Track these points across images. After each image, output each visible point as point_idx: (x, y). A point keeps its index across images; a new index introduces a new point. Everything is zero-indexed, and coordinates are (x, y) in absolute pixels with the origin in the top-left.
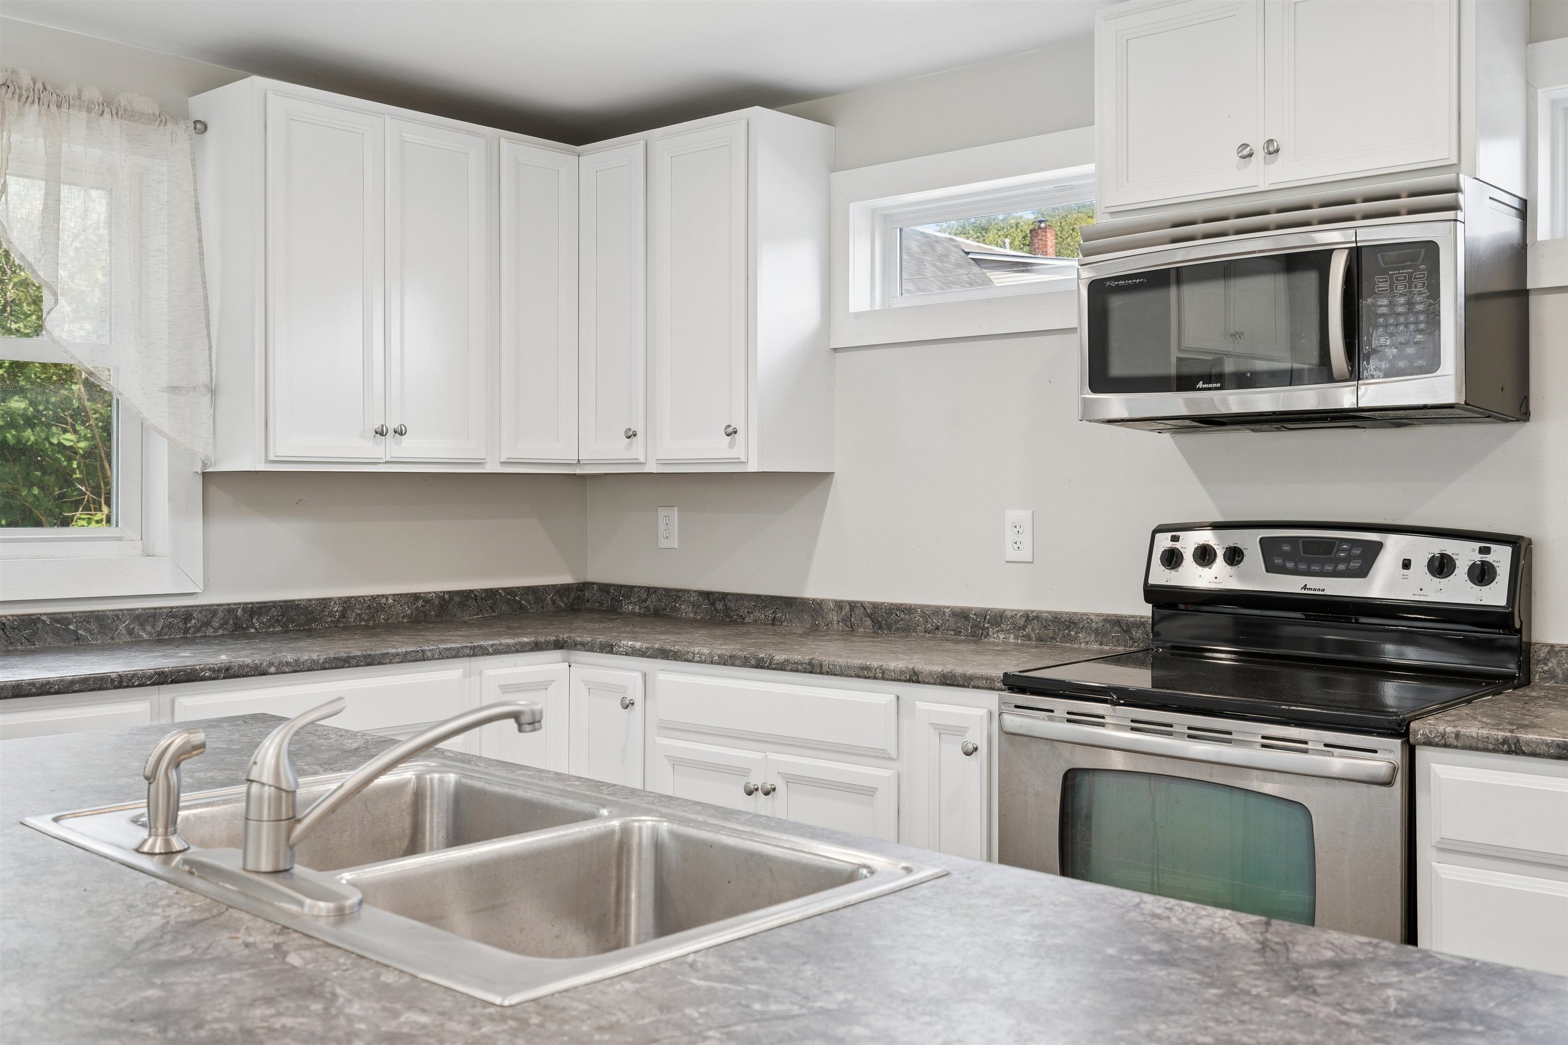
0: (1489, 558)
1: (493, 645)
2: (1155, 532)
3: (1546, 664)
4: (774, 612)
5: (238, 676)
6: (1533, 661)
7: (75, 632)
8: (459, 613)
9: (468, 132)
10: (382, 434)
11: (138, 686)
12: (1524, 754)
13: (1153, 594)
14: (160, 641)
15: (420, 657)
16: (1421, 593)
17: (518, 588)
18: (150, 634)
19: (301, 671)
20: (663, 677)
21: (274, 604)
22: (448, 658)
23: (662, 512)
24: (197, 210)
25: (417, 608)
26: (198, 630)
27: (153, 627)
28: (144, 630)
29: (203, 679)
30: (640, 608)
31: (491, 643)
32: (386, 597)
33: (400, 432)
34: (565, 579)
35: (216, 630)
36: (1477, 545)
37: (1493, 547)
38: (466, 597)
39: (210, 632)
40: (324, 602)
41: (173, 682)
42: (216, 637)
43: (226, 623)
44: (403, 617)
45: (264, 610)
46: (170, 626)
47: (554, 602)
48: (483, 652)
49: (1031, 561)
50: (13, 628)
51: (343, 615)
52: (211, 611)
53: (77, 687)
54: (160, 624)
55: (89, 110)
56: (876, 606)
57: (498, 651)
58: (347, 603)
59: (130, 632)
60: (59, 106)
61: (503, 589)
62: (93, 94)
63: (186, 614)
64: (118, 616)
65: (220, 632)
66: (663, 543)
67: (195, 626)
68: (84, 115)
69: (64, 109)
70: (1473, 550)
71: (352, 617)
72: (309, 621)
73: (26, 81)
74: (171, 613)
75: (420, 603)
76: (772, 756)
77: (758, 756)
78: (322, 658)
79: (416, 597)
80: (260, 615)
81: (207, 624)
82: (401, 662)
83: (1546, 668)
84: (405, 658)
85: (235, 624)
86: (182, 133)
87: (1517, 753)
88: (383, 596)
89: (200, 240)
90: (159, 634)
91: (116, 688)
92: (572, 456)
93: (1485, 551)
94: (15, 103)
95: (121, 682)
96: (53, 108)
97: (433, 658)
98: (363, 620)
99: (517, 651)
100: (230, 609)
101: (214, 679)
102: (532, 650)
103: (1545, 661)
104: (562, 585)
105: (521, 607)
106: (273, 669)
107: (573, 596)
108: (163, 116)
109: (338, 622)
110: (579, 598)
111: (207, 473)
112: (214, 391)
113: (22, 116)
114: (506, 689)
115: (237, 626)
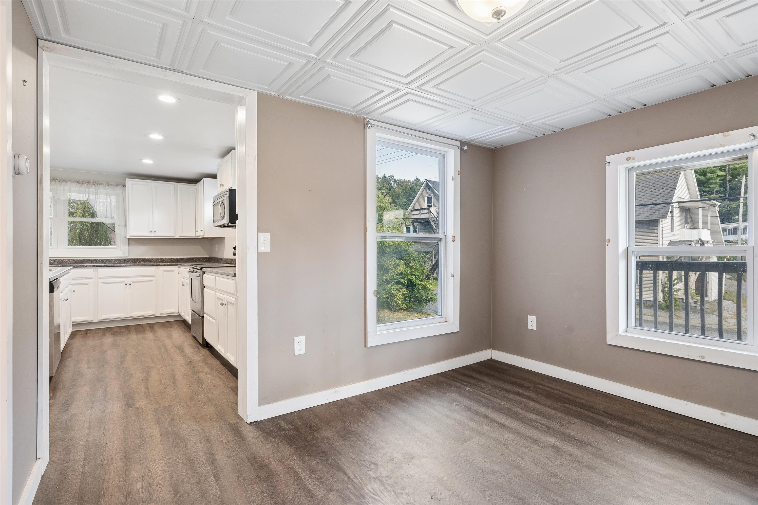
7: (104, 262)
9: (170, 184)
15: (146, 265)
17: (195, 258)
21: (142, 259)
28: (117, 262)
32: (165, 258)
33: (155, 232)
35: (130, 262)
38: (183, 259)
40: (152, 259)
41: (96, 267)
43: (133, 261)
46: (121, 262)
47: (203, 260)
48: (159, 265)
50: (93, 261)
52: (130, 259)
58: (157, 259)
60: (98, 185)
61: (192, 258)
62: (104, 183)
63: (125, 260)
64: (111, 260)
67: (126, 262)
68: (103, 186)
69: (99, 185)
72: (150, 261)
73: (92, 182)
74: (121, 259)
75: (173, 259)
79: (172, 259)
80: (139, 260)
81: (128, 261)
84: (142, 265)
86: (121, 187)
91: (86, 267)
94: (90, 185)
96: (97, 185)
100: (134, 259)
101: (104, 267)
104: (205, 257)
105: (195, 261)
107: (207, 259)
108: (117, 185)
109: (155, 262)
110: (209, 260)
111: (128, 238)
112: (126, 226)
113: (91, 187)
114: (164, 271)
115: (135, 262)
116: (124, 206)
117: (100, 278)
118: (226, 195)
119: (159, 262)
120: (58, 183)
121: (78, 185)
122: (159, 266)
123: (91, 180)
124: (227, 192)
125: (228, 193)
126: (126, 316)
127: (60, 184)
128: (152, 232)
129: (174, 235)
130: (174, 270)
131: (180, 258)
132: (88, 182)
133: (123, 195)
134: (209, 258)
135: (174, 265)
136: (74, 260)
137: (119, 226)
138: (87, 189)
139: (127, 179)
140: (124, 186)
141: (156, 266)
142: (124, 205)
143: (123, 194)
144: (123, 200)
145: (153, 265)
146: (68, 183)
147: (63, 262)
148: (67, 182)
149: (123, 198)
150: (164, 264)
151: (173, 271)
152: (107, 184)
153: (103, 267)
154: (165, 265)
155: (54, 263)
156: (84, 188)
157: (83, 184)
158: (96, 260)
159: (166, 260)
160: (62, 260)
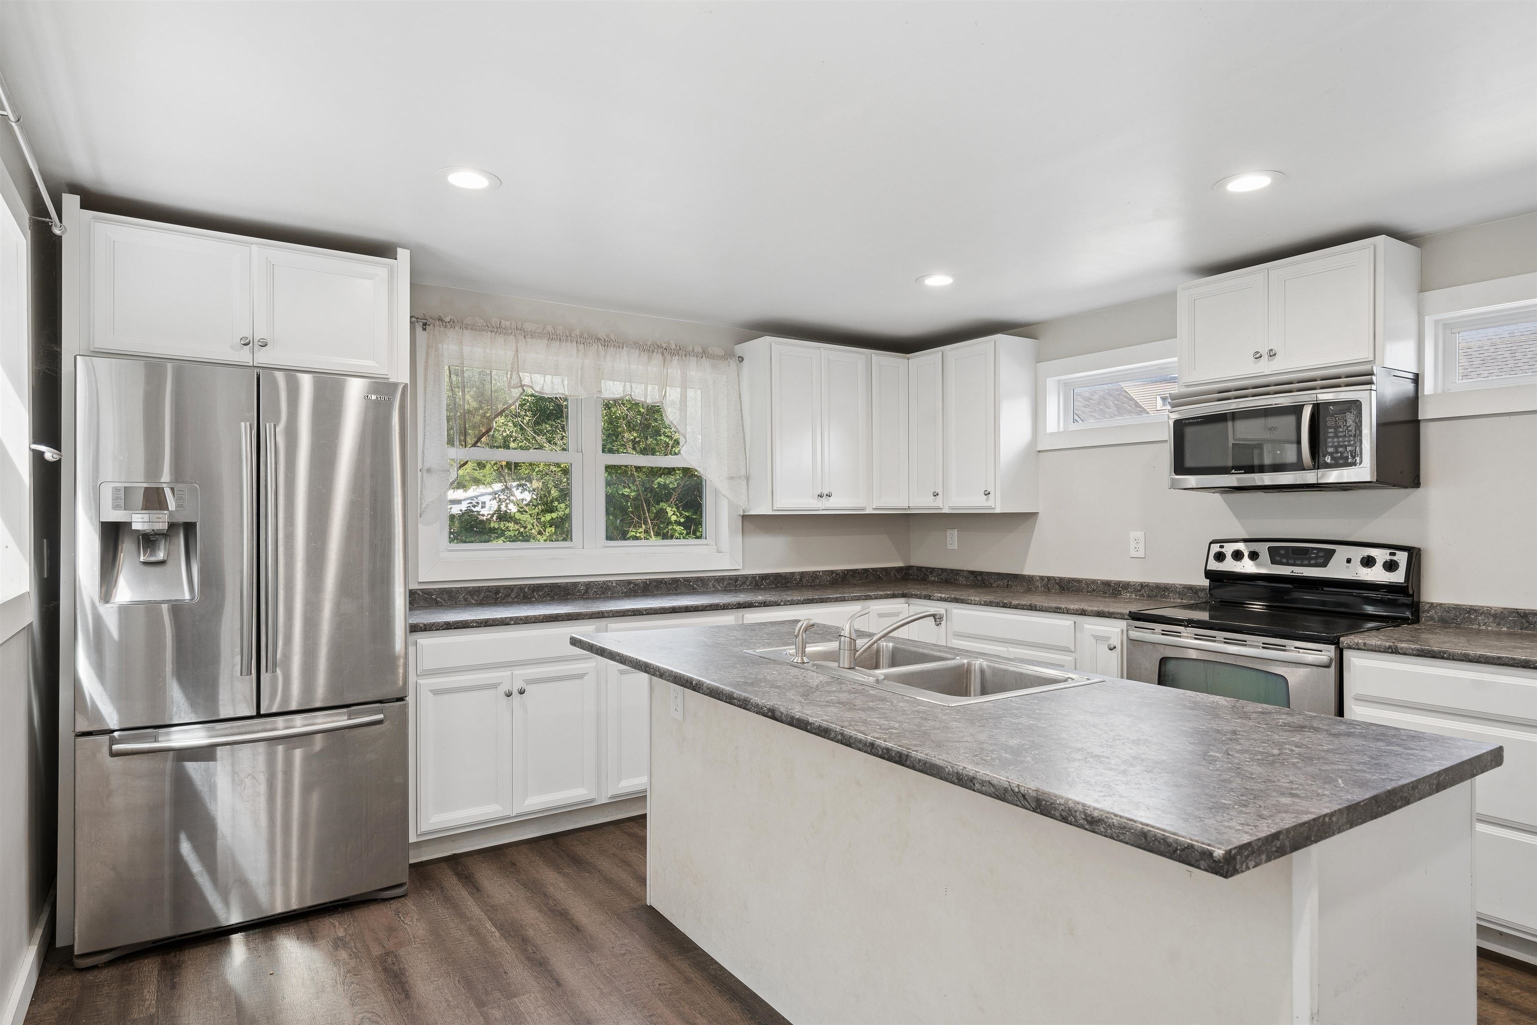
0: (1395, 558)
1: (874, 595)
2: (1211, 543)
3: (1428, 613)
4: (1008, 581)
5: (769, 606)
6: (1420, 611)
7: (693, 586)
8: (851, 580)
9: (858, 353)
10: (821, 497)
11: (730, 609)
12: (1400, 653)
13: (1209, 574)
14: (725, 590)
15: (843, 600)
16: (1356, 575)
17: (878, 568)
18: (721, 587)
19: (794, 604)
20: (955, 611)
21: (772, 575)
22: (855, 600)
23: (949, 532)
24: (740, 397)
25: (833, 577)
26: (741, 586)
27: (723, 584)
28: (719, 585)
29: (755, 607)
30: (938, 579)
31: (873, 594)
32: (819, 572)
33: (829, 496)
34: (900, 564)
35: (748, 586)
36: (1389, 551)
37: (1397, 552)
38: (854, 572)
39: (745, 587)
40: (793, 574)
41: (743, 608)
42: (748, 590)
43: (752, 583)
44: (827, 582)
45: (767, 577)
46: (729, 584)
47: (895, 575)
48: (870, 598)
49: (1144, 557)
50: (671, 584)
51: (801, 580)
52: (745, 577)
53: (708, 608)
54: (726, 583)
55: (697, 356)
56: (1061, 579)
57: (877, 598)
58: (802, 574)
59: (714, 586)
60: (686, 356)
61: (871, 569)
62: (698, 349)
63: (736, 579)
65: (750, 587)
66: (949, 547)
67: (739, 584)
68: (695, 358)
69: (688, 357)
70: (1386, 554)
71: (804, 581)
72: (786, 583)
73: (673, 346)
74: (730, 578)
75: (834, 575)
76: (1011, 649)
77: (1005, 649)
78: (802, 599)
79: (832, 572)
80: (766, 580)
81: (744, 583)
82: (835, 601)
83: (1428, 615)
84: (837, 600)
85: (756, 583)
86: (733, 363)
87: (1396, 654)
88: (818, 571)
89: (741, 411)
90: (725, 587)
91: (722, 609)
92: (906, 505)
93: (1392, 554)
94: (670, 356)
95: (724, 607)
96: (684, 357)
97: (848, 600)
98: (809, 582)
99: (885, 598)
100: (753, 577)
101: (761, 606)
102: (891, 598)
103: (1428, 611)
104: (899, 567)
105: (880, 577)
106: (782, 603)
108: (726, 356)
109: (799, 583)
111: (743, 516)
113: (671, 362)
115: (756, 585)
121: (645, 357)
123: (672, 342)
127: (605, 352)
132: (665, 349)
136: (629, 582)
137: (732, 478)
138: (662, 370)
140: (740, 359)
146: (623, 351)
148: (621, 346)
150: (881, 595)
152: (705, 354)
153: (758, 607)
155: (586, 592)
156: (654, 366)
157: (655, 354)
158: (675, 581)
159: (821, 576)
160: (604, 582)
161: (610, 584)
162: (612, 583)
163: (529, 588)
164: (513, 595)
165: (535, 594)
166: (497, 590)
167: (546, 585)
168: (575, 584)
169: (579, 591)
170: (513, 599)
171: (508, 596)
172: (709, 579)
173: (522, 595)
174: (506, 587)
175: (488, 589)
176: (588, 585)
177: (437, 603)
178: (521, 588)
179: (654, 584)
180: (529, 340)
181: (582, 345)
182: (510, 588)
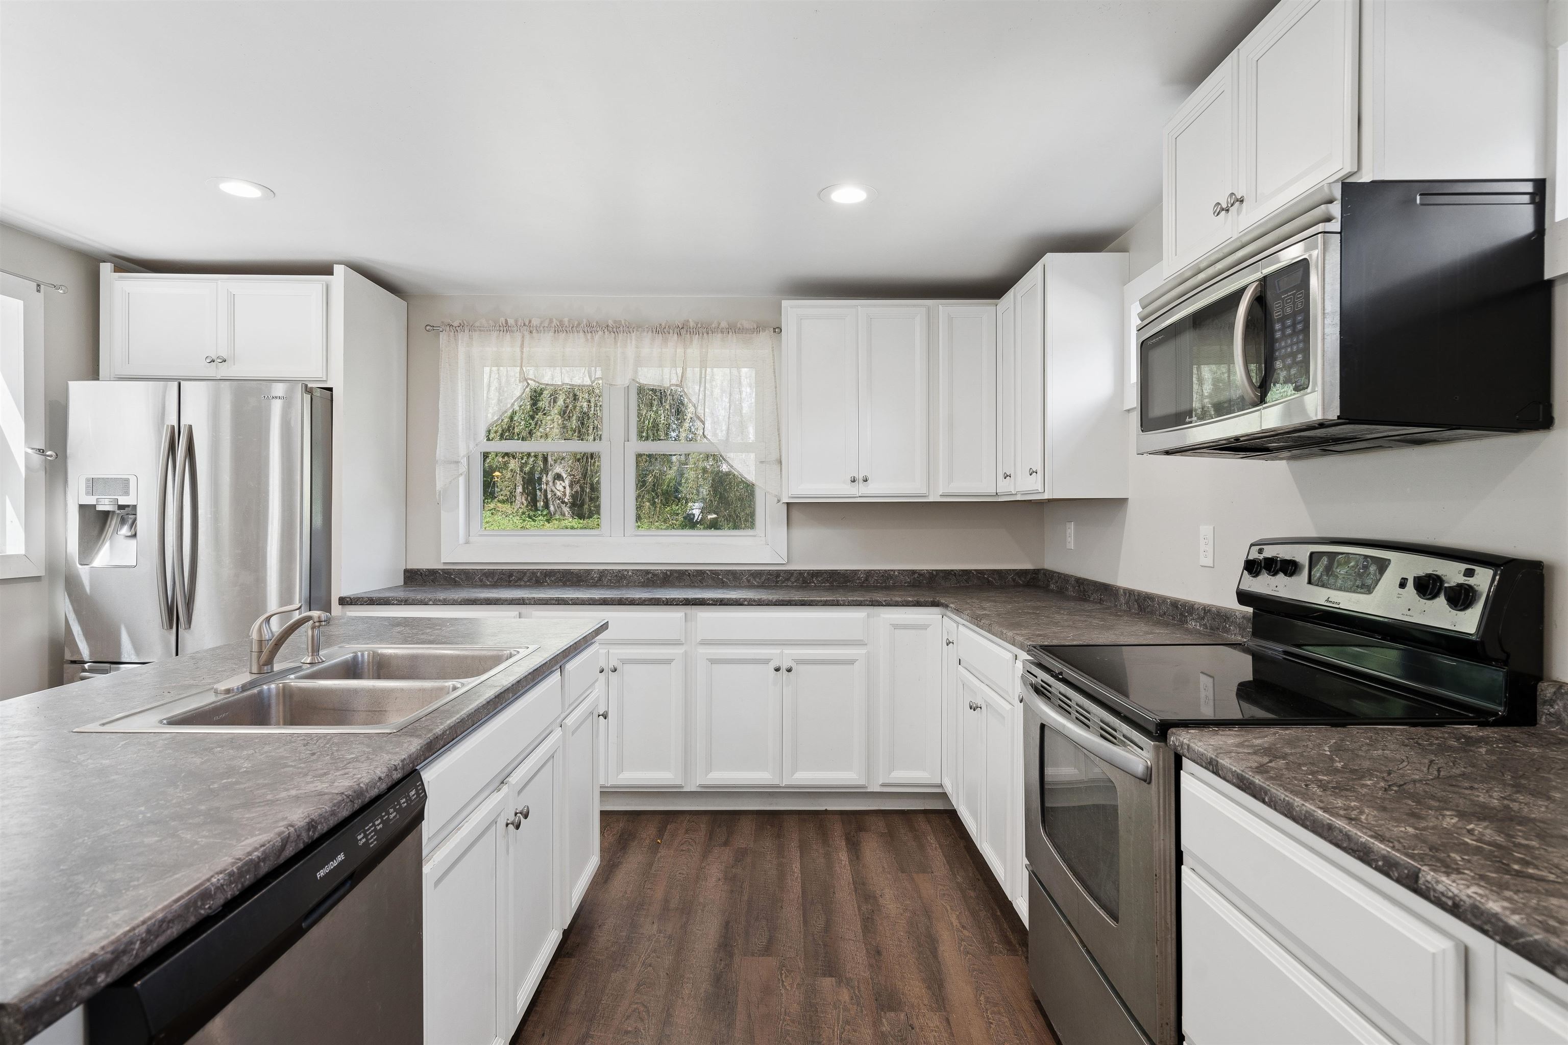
2: (1252, 545)
3: (1552, 706)
6: (1539, 701)
8: (943, 583)
11: (676, 605)
13: (1244, 597)
14: (762, 586)
15: (836, 604)
16: (1409, 613)
21: (826, 572)
22: (854, 605)
23: (1068, 525)
24: (774, 373)
25: (914, 578)
26: (783, 582)
27: (760, 579)
28: (755, 580)
31: (884, 599)
32: (894, 571)
33: (866, 480)
34: (1028, 566)
35: (793, 583)
36: (1464, 566)
37: (1479, 570)
38: (948, 574)
39: (790, 584)
40: (855, 572)
41: (693, 605)
42: (792, 587)
43: (799, 580)
44: (905, 583)
45: (819, 574)
46: (768, 579)
47: (1014, 580)
48: (879, 604)
49: (1212, 565)
50: (694, 576)
51: (866, 580)
52: (790, 573)
54: (763, 578)
55: (722, 332)
56: (1140, 594)
57: (888, 604)
58: (869, 573)
59: (749, 581)
60: (708, 334)
61: (975, 570)
62: (724, 324)
63: (777, 574)
65: (795, 584)
67: (781, 580)
68: (720, 335)
69: (710, 335)
70: (1457, 571)
71: (872, 581)
72: (846, 582)
73: (692, 324)
74: (770, 573)
75: (917, 576)
79: (913, 572)
80: (817, 577)
81: (788, 579)
85: (803, 580)
88: (890, 570)
91: (666, 602)
93: (1469, 573)
94: (688, 335)
96: (705, 335)
98: (879, 583)
99: (903, 605)
100: (801, 573)
102: (914, 606)
104: (1020, 570)
105: (989, 581)
107: (1029, 577)
108: (759, 328)
109: (863, 582)
110: (1034, 578)
111: (788, 504)
112: (781, 462)
113: (691, 341)
114: (896, 627)
115: (804, 582)
116: (776, 397)
117: (705, 643)
118: (1321, 227)
119: (876, 588)
120: (609, 338)
121: (659, 339)
122: (879, 606)
123: (690, 320)
124: (1331, 201)
125: (1336, 209)
126: (776, 782)
127: (615, 338)
128: (857, 482)
129: (924, 491)
130: (928, 626)
131: (938, 572)
132: (683, 328)
133: (774, 359)
134: (1036, 572)
135: (928, 606)
136: (647, 572)
137: (762, 462)
138: (680, 351)
139: (785, 303)
140: (778, 330)
141: (868, 605)
142: (776, 394)
143: (773, 355)
144: (775, 376)
145: (860, 604)
146: (633, 335)
147: (622, 579)
148: (631, 330)
149: (774, 369)
150: (897, 602)
151: (924, 627)
152: (733, 329)
153: (712, 605)
154: (897, 604)
155: (600, 579)
156: (672, 348)
157: (671, 334)
158: (701, 573)
159: (896, 576)
160: (619, 571)
161: (626, 573)
162: (628, 572)
163: (541, 573)
164: (526, 579)
165: (547, 579)
166: (510, 573)
167: (559, 571)
168: (588, 572)
169: (592, 578)
170: (526, 582)
171: (520, 579)
172: (742, 572)
173: (534, 579)
174: (519, 571)
175: (502, 572)
176: (602, 573)
177: (455, 582)
178: (533, 573)
179: (676, 575)
180: (535, 334)
181: (590, 334)
182: (523, 573)
